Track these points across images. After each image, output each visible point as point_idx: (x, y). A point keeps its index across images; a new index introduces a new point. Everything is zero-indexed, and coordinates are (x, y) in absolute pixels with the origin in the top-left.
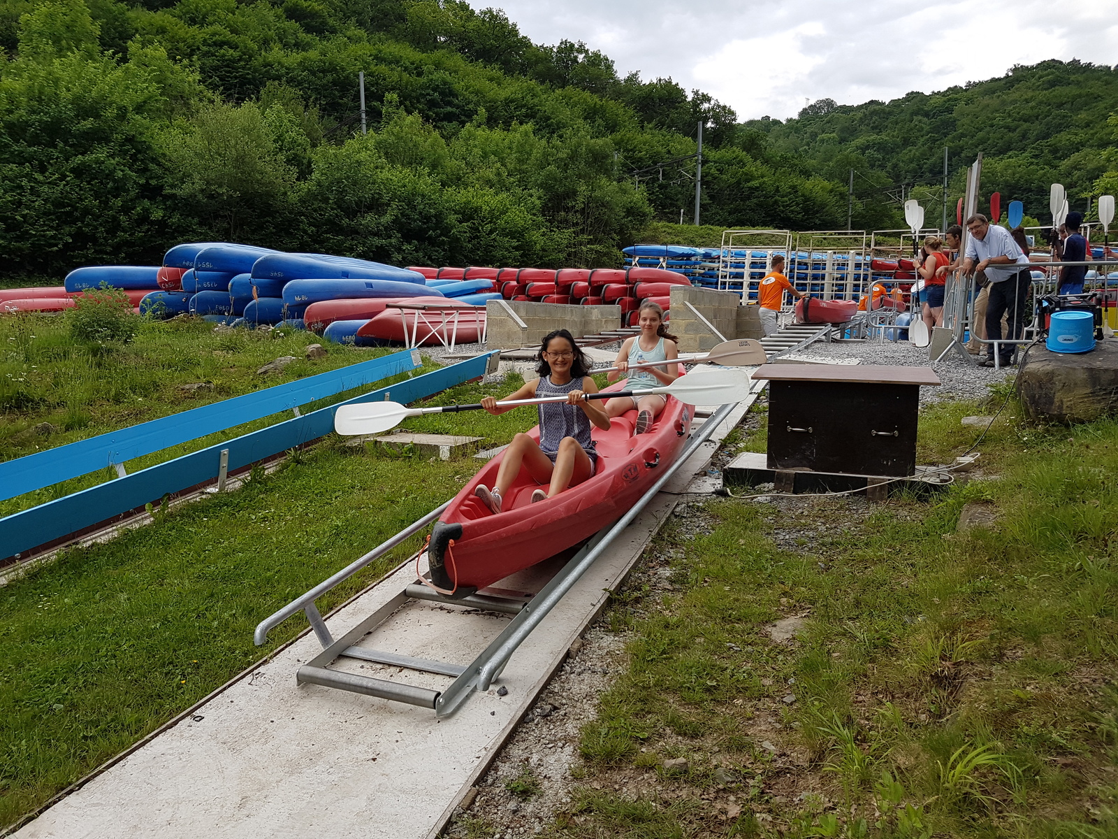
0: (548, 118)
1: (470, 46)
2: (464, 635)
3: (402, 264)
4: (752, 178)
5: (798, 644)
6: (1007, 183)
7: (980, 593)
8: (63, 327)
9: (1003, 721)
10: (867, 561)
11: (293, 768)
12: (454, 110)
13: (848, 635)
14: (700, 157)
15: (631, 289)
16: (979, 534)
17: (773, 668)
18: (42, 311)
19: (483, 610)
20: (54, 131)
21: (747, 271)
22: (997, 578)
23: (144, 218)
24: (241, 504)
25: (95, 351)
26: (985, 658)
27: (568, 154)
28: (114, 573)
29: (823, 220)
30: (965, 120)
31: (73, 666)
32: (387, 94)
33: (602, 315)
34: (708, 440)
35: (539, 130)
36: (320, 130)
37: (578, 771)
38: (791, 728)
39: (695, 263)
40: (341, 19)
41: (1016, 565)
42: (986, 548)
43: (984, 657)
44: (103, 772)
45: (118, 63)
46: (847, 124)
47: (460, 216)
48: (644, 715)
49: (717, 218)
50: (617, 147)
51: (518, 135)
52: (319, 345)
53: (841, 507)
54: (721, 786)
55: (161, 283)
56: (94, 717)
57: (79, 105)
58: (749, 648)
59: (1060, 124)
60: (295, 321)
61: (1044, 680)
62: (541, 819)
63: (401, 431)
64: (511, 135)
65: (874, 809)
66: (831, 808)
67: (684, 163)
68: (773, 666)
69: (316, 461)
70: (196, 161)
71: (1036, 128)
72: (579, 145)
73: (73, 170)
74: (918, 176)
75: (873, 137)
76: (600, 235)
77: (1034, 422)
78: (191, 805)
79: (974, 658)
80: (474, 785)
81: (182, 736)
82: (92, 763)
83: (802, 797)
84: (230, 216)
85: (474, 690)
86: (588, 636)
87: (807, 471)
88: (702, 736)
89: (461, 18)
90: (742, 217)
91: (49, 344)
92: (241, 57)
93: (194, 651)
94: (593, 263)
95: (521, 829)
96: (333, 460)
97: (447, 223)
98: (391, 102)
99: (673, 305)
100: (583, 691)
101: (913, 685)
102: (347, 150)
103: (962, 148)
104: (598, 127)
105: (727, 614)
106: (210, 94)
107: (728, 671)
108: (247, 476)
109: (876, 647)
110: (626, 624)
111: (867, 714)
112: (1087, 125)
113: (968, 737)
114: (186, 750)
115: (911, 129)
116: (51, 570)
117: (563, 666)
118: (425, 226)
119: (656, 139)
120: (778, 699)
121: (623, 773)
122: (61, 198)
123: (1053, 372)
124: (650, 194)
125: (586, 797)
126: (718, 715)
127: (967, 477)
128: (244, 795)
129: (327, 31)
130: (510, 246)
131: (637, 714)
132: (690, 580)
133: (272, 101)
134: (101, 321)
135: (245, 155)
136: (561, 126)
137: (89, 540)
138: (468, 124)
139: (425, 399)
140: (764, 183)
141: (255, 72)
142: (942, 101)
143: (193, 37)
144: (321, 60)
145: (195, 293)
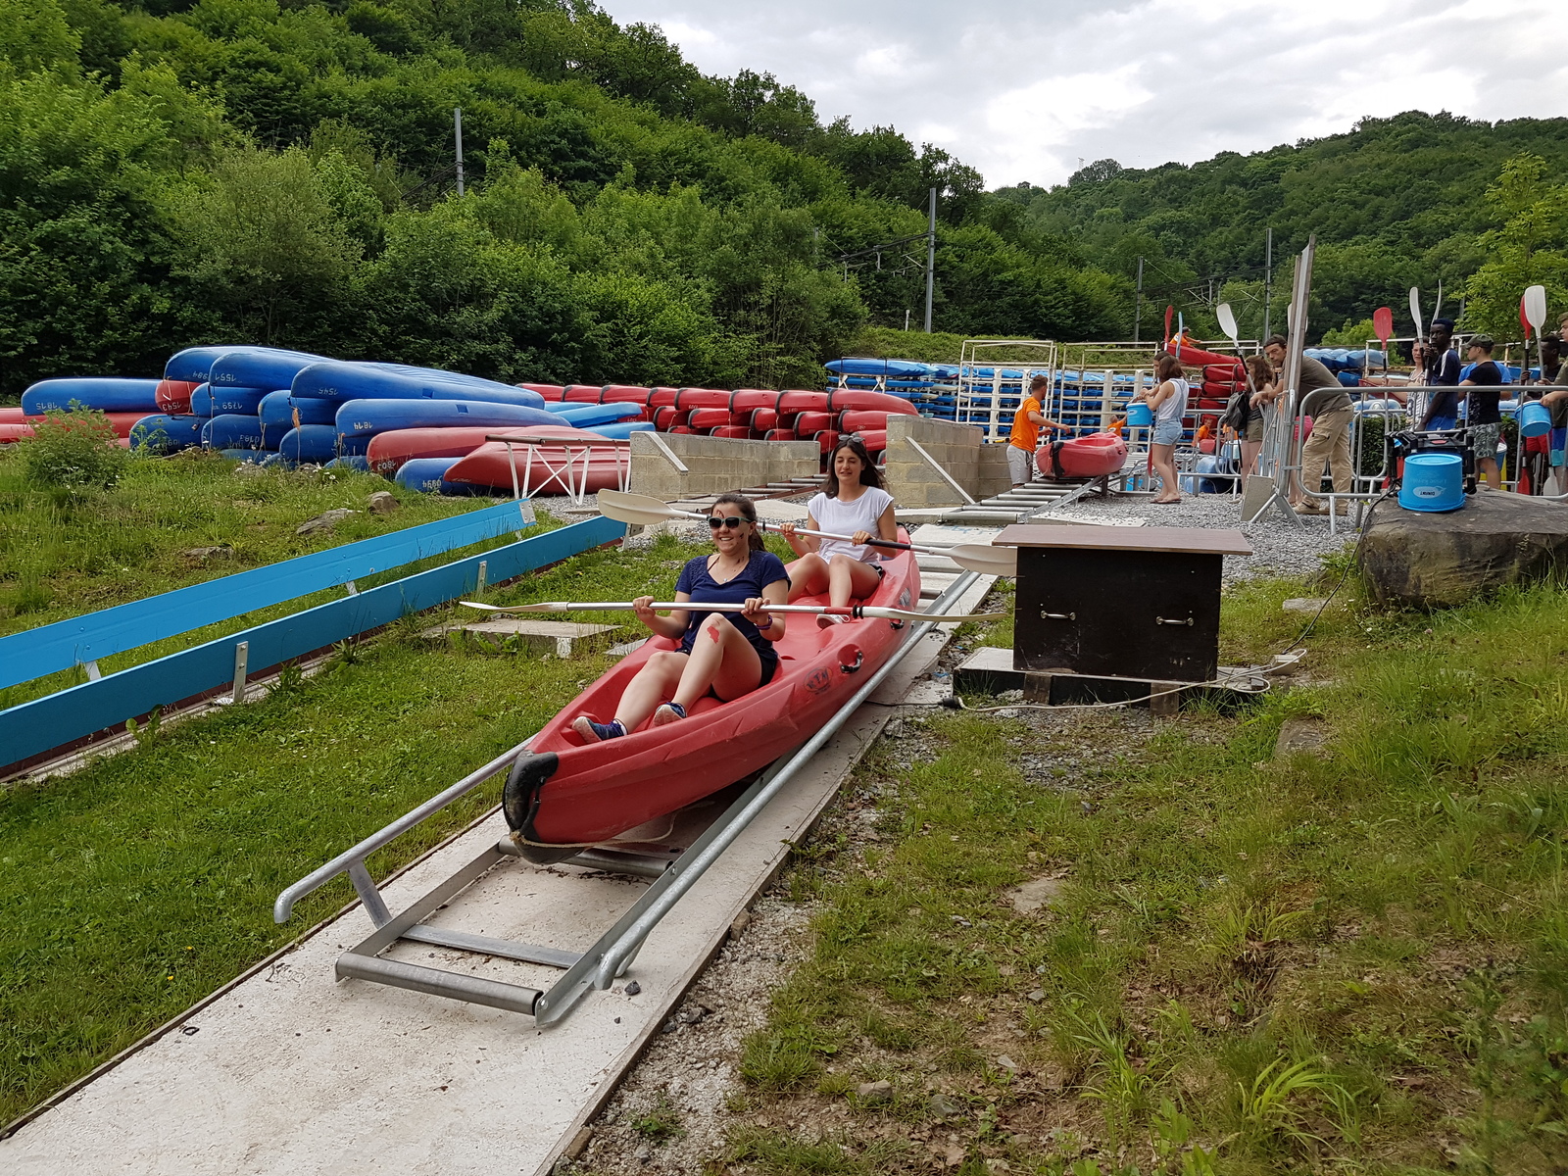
0: (723, 179)
1: (612, 75)
2: (581, 908)
3: (512, 380)
4: (1004, 268)
5: (1051, 917)
6: (1352, 280)
7: (1303, 846)
8: (15, 466)
9: (1331, 1025)
10: (1148, 799)
11: (327, 1102)
12: (590, 164)
13: (1121, 904)
14: (933, 237)
15: (836, 418)
16: (1303, 762)
17: (1016, 951)
19: (609, 873)
20: (12, 185)
21: (995, 396)
22: (1327, 823)
23: (142, 312)
24: (265, 721)
25: (61, 500)
26: (1308, 936)
27: (749, 230)
28: (76, 820)
29: (1101, 328)
30: (1296, 192)
31: (11, 955)
32: (493, 139)
33: (794, 454)
34: (935, 631)
35: (710, 195)
36: (397, 189)
37: (736, 1101)
38: (1039, 1036)
39: (925, 385)
40: (429, 34)
41: (1353, 806)
42: (1312, 782)
45: (106, 89)
46: (1134, 196)
47: (597, 313)
48: (833, 1020)
49: (955, 323)
50: (818, 222)
51: (679, 202)
52: (388, 493)
53: (1115, 724)
54: (938, 1121)
55: (161, 403)
56: (39, 1029)
57: (48, 147)
58: (983, 923)
59: (1424, 199)
60: (354, 457)
61: (1388, 968)
62: (682, 1171)
63: (502, 617)
64: (669, 201)
65: (1150, 1152)
66: (1091, 1151)
67: (910, 246)
68: (1016, 948)
69: (377, 659)
70: (219, 230)
71: (1391, 204)
72: (764, 217)
73: (40, 242)
74: (1231, 267)
75: (1171, 213)
76: (795, 344)
77: (1381, 606)
78: (175, 1156)
79: (1292, 937)
80: (587, 1124)
81: (166, 1056)
82: (32, 1096)
83: (1051, 1135)
84: (267, 310)
85: (591, 988)
86: (758, 908)
87: (1068, 673)
88: (914, 1048)
89: (600, 36)
90: (990, 322)
92: (285, 84)
93: (189, 932)
94: (783, 382)
96: (402, 657)
97: (578, 323)
98: (498, 152)
99: (891, 442)
100: (748, 986)
101: (1209, 975)
102: (436, 218)
103: (1290, 230)
104: (792, 193)
105: (953, 875)
106: (238, 135)
107: (953, 955)
108: (275, 680)
109: (1159, 921)
110: (812, 889)
111: (1144, 1016)
112: (1461, 201)
113: (1282, 1051)
114: (172, 1076)
115: (1223, 204)
117: (721, 951)
118: (547, 327)
119: (873, 211)
120: (1021, 995)
121: (801, 1103)
122: (21, 280)
123: (1406, 538)
124: (863, 288)
125: (747, 1138)
126: (937, 1019)
127: (1288, 682)
128: (254, 1141)
129: (410, 50)
130: (668, 357)
131: (823, 1018)
132: (903, 826)
133: (328, 147)
134: (70, 456)
135: (289, 222)
136: (740, 190)
137: (42, 773)
138: (609, 185)
139: (539, 571)
140: (1020, 274)
141: (304, 105)
142: (1265, 165)
143: (217, 55)
144: (400, 91)
145: (210, 417)
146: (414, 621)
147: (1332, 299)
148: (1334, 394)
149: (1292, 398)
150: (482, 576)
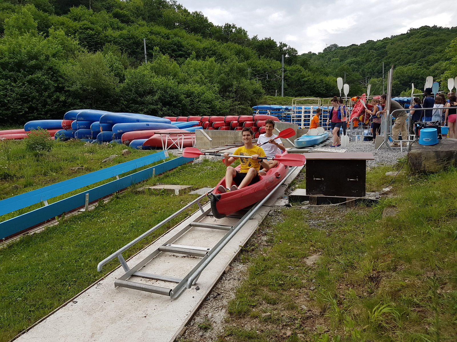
0: (221, 55)
1: (188, 27)
2: (182, 266)
3: (162, 116)
4: (305, 77)
5: (317, 266)
6: (408, 76)
7: (389, 244)
8: (23, 146)
9: (395, 294)
10: (345, 231)
11: (113, 321)
12: (183, 53)
13: (337, 262)
14: (283, 69)
15: (255, 123)
16: (389, 219)
18: (15, 139)
19: (190, 256)
20: (19, 66)
21: (303, 115)
22: (396, 237)
23: (57, 100)
24: (94, 216)
25: (36, 155)
27: (229, 69)
28: (42, 245)
29: (334, 93)
30: (391, 51)
31: (25, 283)
32: (155, 47)
34: (284, 184)
35: (217, 60)
36: (128, 62)
37: (227, 319)
38: (313, 300)
39: (282, 112)
40: (136, 17)
41: (404, 232)
42: (392, 225)
43: (389, 269)
45: (45, 37)
46: (343, 54)
47: (186, 96)
48: (254, 296)
49: (291, 94)
50: (249, 66)
51: (209, 62)
52: (127, 150)
53: (336, 210)
54: (284, 324)
55: (63, 126)
56: (34, 303)
57: (29, 55)
58: (297, 268)
59: (429, 51)
60: (117, 140)
61: (412, 278)
62: (212, 339)
63: (160, 184)
64: (206, 62)
65: (344, 331)
66: (328, 331)
67: (277, 72)
68: (307, 275)
69: (125, 197)
70: (78, 76)
71: (420, 54)
72: (233, 66)
73: (28, 81)
74: (372, 74)
75: (354, 59)
76: (243, 102)
77: (414, 173)
78: (72, 337)
79: (384, 270)
80: (185, 326)
81: (69, 309)
82: (33, 321)
83: (316, 327)
84: (92, 98)
85: (186, 288)
86: (233, 265)
87: (322, 196)
88: (277, 304)
89: (185, 15)
90: (301, 93)
91: (17, 152)
92: (95, 33)
93: (74, 275)
94: (240, 113)
96: (132, 196)
97: (180, 99)
98: (156, 51)
100: (230, 287)
101: (362, 281)
102: (139, 70)
103: (390, 63)
104: (241, 58)
105: (288, 254)
106: (83, 49)
107: (289, 277)
108: (97, 204)
109: (348, 266)
110: (248, 259)
111: (343, 293)
112: (441, 52)
113: (381, 301)
114: (70, 315)
115: (369, 55)
116: (17, 244)
117: (222, 277)
118: (172, 100)
119: (265, 62)
120: (308, 288)
121: (245, 320)
122: (23, 93)
123: (421, 153)
124: (263, 85)
125: (230, 330)
126: (284, 295)
127: (386, 196)
128: (93, 332)
129: (130, 22)
130: (206, 107)
131: (251, 296)
132: (274, 241)
133: (108, 51)
134: (38, 142)
135: (98, 73)
136: (226, 58)
137: (32, 232)
138: (188, 58)
139: (170, 171)
140: (309, 79)
141: (101, 39)
142: (381, 43)
143: (76, 26)
144: (128, 34)
145: (76, 130)
146: (135, 186)
147: (403, 82)
148: (401, 111)
149: (388, 113)
150: (154, 172)
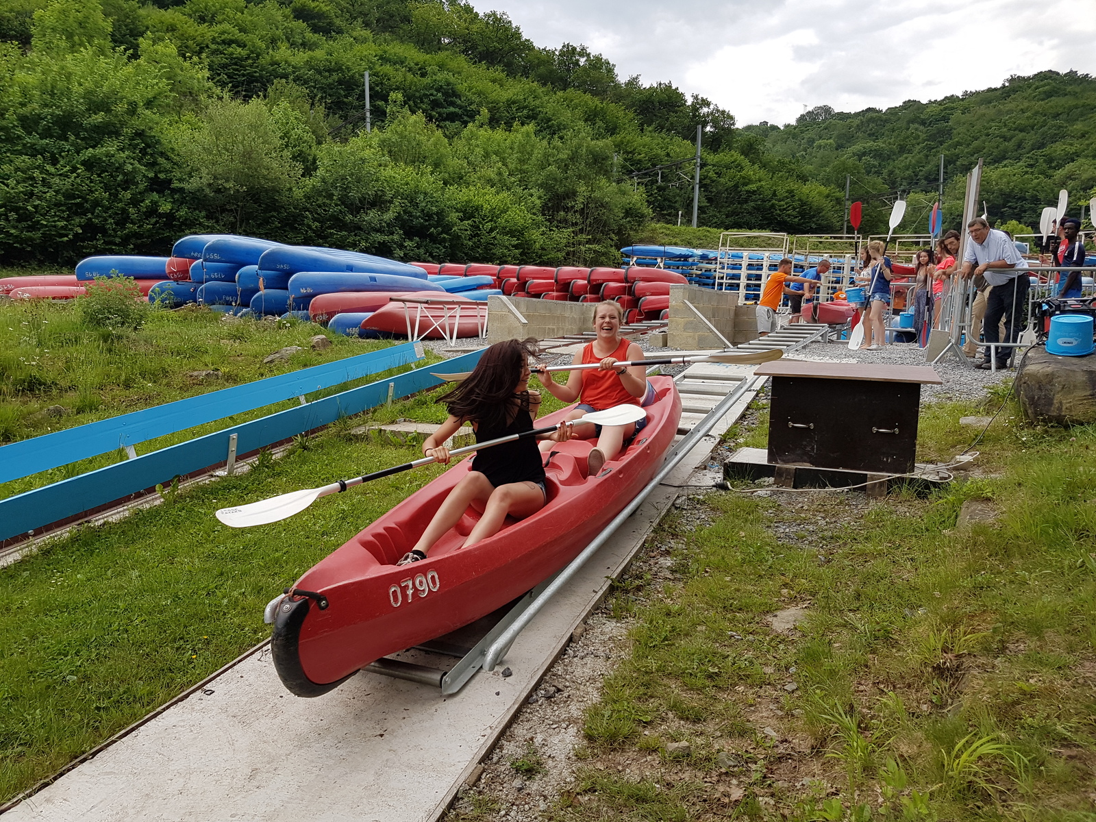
0: (549, 120)
1: (473, 48)
3: (405, 259)
4: (750, 182)
5: (799, 634)
6: (1001, 192)
7: (982, 588)
8: (75, 314)
9: (1006, 712)
10: (867, 555)
11: (302, 742)
12: (457, 110)
13: (849, 627)
14: (699, 160)
15: (630, 287)
16: (980, 530)
17: (774, 657)
18: (54, 298)
20: (65, 125)
21: (744, 273)
22: (998, 573)
23: (152, 211)
24: (249, 487)
25: (106, 338)
26: (987, 650)
27: (568, 155)
28: (125, 551)
29: (820, 225)
30: (962, 129)
31: (86, 639)
32: (391, 93)
34: (709, 435)
35: (540, 131)
36: (325, 128)
37: (581, 751)
38: (793, 715)
39: (692, 264)
40: (347, 20)
41: (1017, 561)
42: (987, 544)
44: (116, 741)
45: (129, 58)
46: (844, 131)
47: (461, 214)
48: (646, 700)
49: (714, 221)
50: (617, 149)
51: (519, 136)
52: (324, 336)
53: (841, 502)
54: (723, 770)
55: (170, 273)
56: (107, 689)
57: (90, 99)
58: (751, 637)
59: (1055, 134)
60: (300, 312)
61: (1047, 674)
62: (545, 798)
63: (405, 421)
64: (512, 135)
65: (877, 796)
66: (834, 794)
67: (682, 165)
68: (774, 655)
69: (322, 448)
70: (204, 156)
71: (1031, 138)
72: (580, 146)
73: (84, 163)
74: (913, 183)
75: (870, 144)
76: (599, 236)
77: (1032, 423)
78: (202, 776)
79: (975, 651)
80: (480, 763)
81: (193, 708)
82: (105, 733)
83: (804, 782)
84: (237, 211)
85: (481, 670)
86: (590, 622)
87: (808, 466)
88: (704, 721)
89: (465, 20)
90: (739, 220)
91: (61, 330)
92: (249, 55)
93: (204, 627)
94: (592, 262)
95: (526, 806)
96: (339, 447)
97: (448, 221)
98: (395, 102)
99: (672, 303)
100: (586, 674)
101: (915, 676)
102: (351, 148)
103: (958, 157)
104: (598, 129)
105: (728, 604)
106: (218, 91)
107: (730, 658)
108: (255, 460)
109: (876, 638)
110: (628, 610)
111: (869, 703)
112: (1083, 136)
113: (972, 727)
114: (198, 722)
115: (908, 137)
116: (64, 547)
117: (566, 650)
118: (427, 223)
119: (656, 141)
120: (779, 687)
121: (626, 755)
122: (72, 189)
123: (1052, 374)
124: (648, 196)
125: (589, 777)
126: (720, 701)
127: (966, 475)
128: (255, 767)
129: (334, 31)
130: (510, 244)
131: (640, 698)
132: (691, 570)
133: (279, 99)
134: (111, 308)
135: (252, 151)
136: (561, 127)
137: (99, 519)
138: (470, 125)
139: (428, 390)
140: (761, 187)
141: (262, 70)
142: (938, 109)
143: (203, 35)
144: (327, 60)
145: (203, 283)
146: (346, 422)
150: (390, 394)
